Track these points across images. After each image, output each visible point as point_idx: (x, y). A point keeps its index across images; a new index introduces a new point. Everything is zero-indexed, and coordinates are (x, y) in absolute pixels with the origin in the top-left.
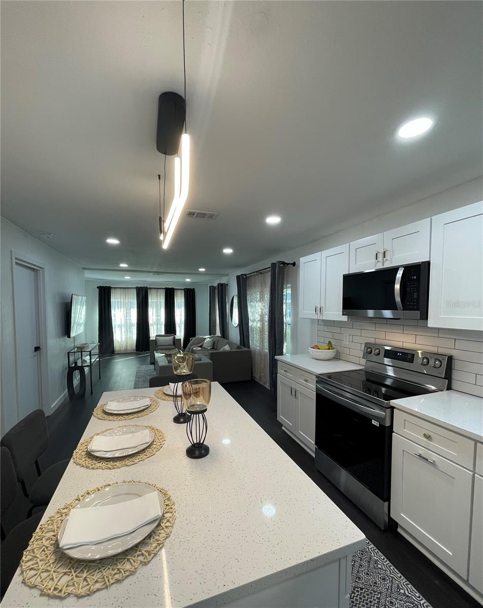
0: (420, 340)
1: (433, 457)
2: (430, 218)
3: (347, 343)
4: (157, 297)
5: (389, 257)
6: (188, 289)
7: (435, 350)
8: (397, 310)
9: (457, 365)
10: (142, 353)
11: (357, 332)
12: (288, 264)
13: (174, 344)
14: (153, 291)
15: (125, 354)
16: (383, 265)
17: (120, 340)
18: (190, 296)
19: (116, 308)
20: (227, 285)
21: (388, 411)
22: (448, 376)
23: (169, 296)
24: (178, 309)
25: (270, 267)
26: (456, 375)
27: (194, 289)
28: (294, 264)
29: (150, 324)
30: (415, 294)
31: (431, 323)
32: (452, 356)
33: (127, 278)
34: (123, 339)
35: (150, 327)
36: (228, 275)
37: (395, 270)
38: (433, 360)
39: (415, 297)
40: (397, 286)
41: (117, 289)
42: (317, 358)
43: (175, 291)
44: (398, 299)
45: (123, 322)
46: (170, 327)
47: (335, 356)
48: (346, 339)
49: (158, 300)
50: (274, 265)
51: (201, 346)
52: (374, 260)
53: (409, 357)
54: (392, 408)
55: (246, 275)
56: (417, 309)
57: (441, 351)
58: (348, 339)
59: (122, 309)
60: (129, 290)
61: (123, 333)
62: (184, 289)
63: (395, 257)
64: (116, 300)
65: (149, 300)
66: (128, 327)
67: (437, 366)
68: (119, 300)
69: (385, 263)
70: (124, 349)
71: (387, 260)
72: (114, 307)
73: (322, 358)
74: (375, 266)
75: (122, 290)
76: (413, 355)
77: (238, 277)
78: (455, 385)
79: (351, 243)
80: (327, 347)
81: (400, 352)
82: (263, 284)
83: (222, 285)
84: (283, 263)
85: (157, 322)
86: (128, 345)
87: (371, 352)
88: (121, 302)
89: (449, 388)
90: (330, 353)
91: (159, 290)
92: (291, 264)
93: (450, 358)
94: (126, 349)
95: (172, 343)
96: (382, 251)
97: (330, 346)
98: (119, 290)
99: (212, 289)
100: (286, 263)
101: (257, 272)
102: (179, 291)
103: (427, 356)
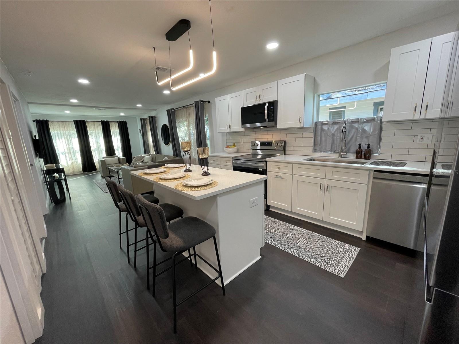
0: (274, 136)
1: (280, 175)
2: (277, 81)
3: (243, 143)
4: (95, 128)
5: (261, 98)
6: (121, 122)
7: (279, 139)
8: (266, 122)
9: (287, 144)
10: (89, 173)
11: (247, 137)
12: (205, 102)
13: (120, 162)
14: (90, 123)
15: (74, 175)
16: (259, 102)
17: (66, 165)
18: (123, 127)
19: (57, 138)
20: (156, 117)
21: (265, 163)
22: (284, 149)
23: (106, 127)
24: (115, 137)
25: (194, 104)
26: (287, 148)
27: (126, 121)
28: (209, 102)
29: (92, 150)
30: (273, 114)
31: (279, 126)
32: (285, 141)
33: (67, 112)
34: (69, 164)
35: (92, 152)
36: (156, 110)
37: (265, 104)
38: (279, 143)
39: (273, 116)
40: (266, 112)
41: (55, 123)
42: (229, 152)
43: (110, 123)
44: (266, 117)
45: (66, 151)
46: (110, 151)
47: (237, 151)
48: (242, 142)
49: (96, 131)
50: (197, 103)
51: (143, 162)
52: (255, 100)
53: (270, 144)
54: (266, 162)
55: (174, 109)
56: (274, 121)
57: (282, 139)
58: (243, 141)
59: (63, 139)
60: (67, 123)
61: (68, 159)
62: (118, 122)
63: (264, 98)
64: (54, 131)
65: (89, 131)
66: (72, 154)
67: (281, 145)
68: (59, 132)
69: (260, 101)
70: (71, 171)
71: (260, 100)
72: (55, 138)
73: (231, 152)
74: (256, 102)
75: (60, 123)
76: (272, 143)
77: (168, 112)
78: (287, 152)
79: (244, 91)
80: (234, 146)
81: (266, 143)
82: (188, 115)
83: (152, 117)
84: (203, 101)
85: (98, 149)
86: (75, 167)
87: (254, 145)
88: (61, 133)
89: (285, 154)
90: (234, 149)
91: (95, 123)
92: (207, 102)
93: (285, 142)
94: (74, 171)
95: (118, 162)
96: (258, 95)
97: (235, 146)
98: (57, 123)
99: (143, 121)
100: (204, 101)
101: (183, 107)
102: (113, 123)
103: (277, 142)
